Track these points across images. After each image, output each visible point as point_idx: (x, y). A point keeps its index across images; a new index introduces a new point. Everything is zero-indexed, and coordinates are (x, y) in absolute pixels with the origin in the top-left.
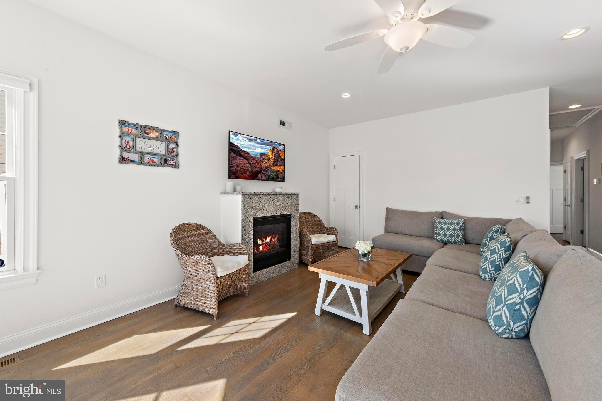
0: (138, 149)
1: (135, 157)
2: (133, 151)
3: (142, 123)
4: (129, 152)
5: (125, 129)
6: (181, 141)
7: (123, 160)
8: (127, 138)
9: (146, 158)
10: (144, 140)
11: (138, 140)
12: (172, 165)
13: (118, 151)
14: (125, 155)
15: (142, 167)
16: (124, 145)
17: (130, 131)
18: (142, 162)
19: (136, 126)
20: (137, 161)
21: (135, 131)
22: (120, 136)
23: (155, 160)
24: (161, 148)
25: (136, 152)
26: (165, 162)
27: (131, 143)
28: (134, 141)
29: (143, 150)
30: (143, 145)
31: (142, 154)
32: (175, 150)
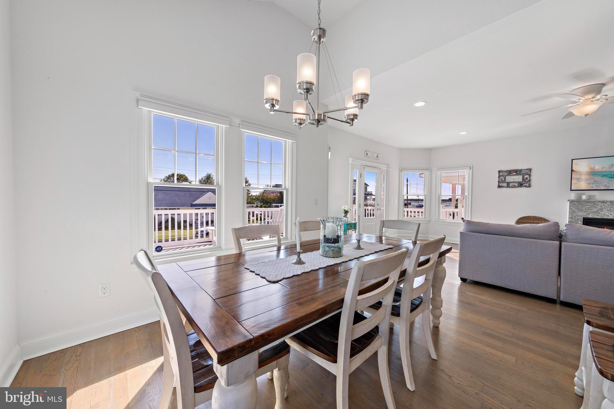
0: (507, 181)
1: (505, 185)
2: (504, 182)
3: (509, 169)
4: (503, 183)
5: (501, 174)
6: (533, 173)
7: (499, 187)
8: (502, 177)
9: (511, 185)
10: (510, 177)
11: (507, 177)
12: (526, 186)
13: (497, 183)
14: (501, 184)
15: (508, 189)
16: (500, 181)
17: (503, 174)
18: (508, 186)
19: (506, 171)
20: (506, 186)
21: (505, 174)
22: (498, 177)
23: (515, 185)
24: (519, 178)
25: (505, 182)
26: (521, 185)
27: (503, 179)
28: (505, 178)
29: (509, 181)
30: (509, 179)
31: (508, 184)
32: (529, 178)
